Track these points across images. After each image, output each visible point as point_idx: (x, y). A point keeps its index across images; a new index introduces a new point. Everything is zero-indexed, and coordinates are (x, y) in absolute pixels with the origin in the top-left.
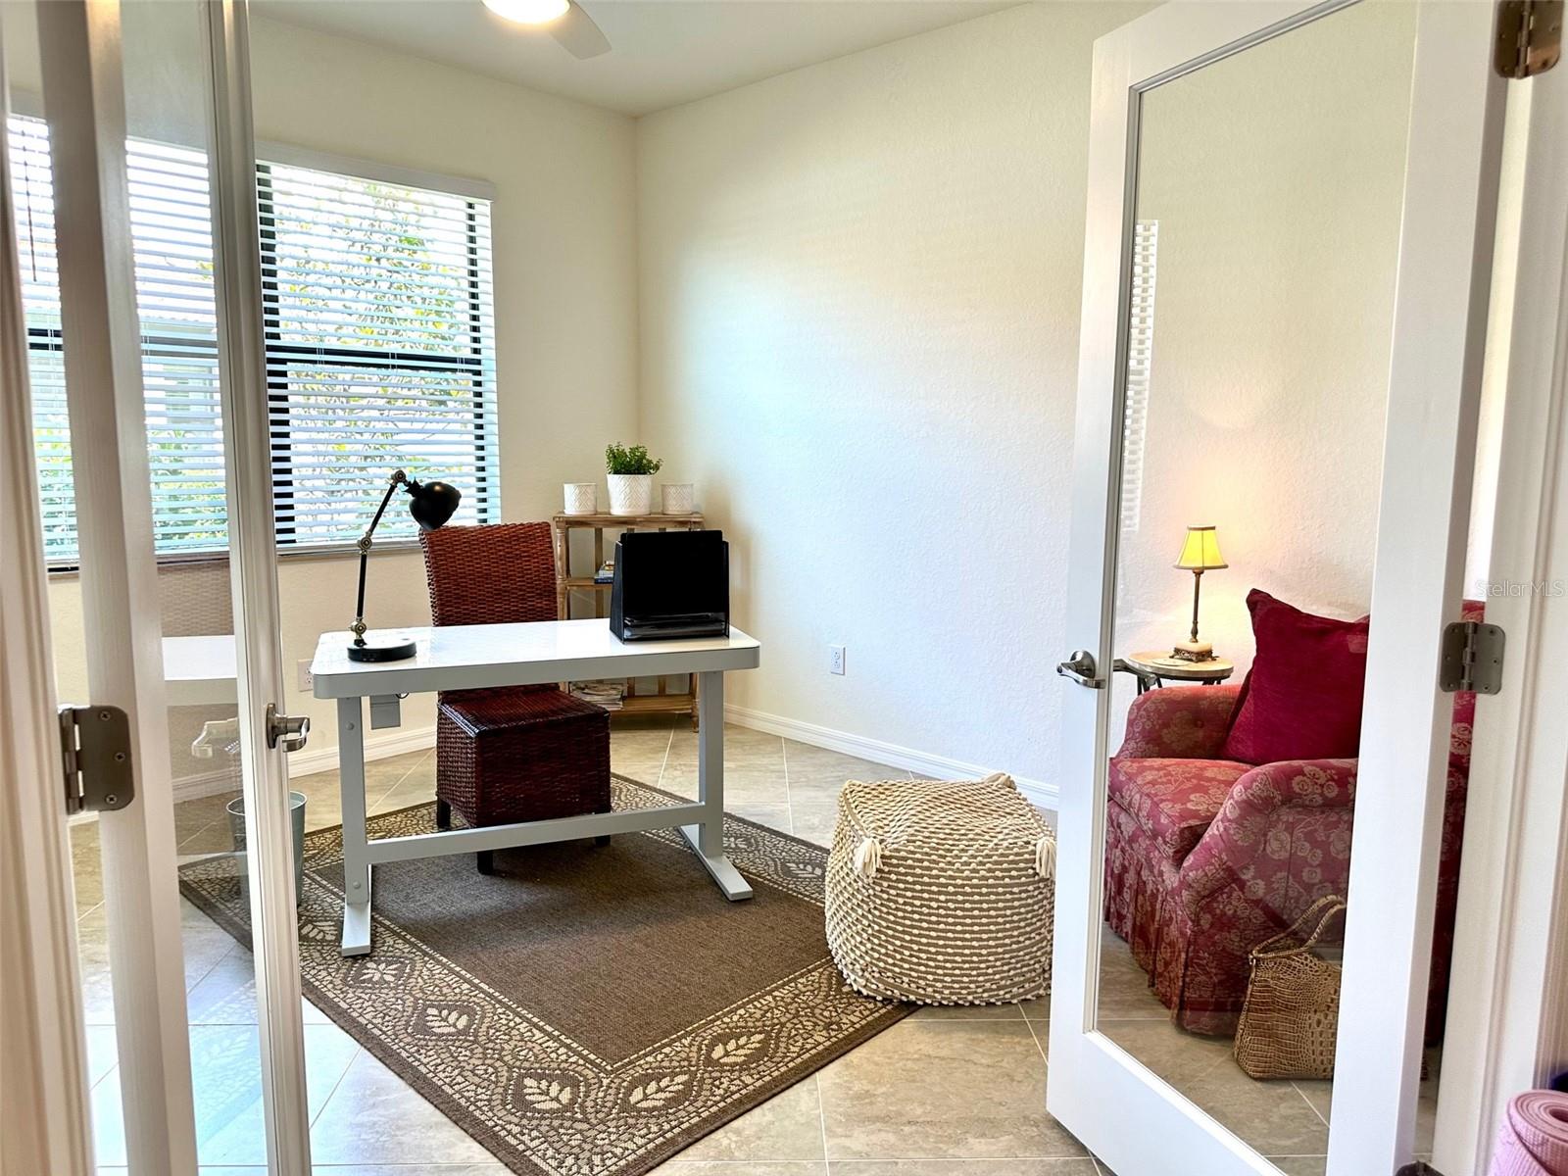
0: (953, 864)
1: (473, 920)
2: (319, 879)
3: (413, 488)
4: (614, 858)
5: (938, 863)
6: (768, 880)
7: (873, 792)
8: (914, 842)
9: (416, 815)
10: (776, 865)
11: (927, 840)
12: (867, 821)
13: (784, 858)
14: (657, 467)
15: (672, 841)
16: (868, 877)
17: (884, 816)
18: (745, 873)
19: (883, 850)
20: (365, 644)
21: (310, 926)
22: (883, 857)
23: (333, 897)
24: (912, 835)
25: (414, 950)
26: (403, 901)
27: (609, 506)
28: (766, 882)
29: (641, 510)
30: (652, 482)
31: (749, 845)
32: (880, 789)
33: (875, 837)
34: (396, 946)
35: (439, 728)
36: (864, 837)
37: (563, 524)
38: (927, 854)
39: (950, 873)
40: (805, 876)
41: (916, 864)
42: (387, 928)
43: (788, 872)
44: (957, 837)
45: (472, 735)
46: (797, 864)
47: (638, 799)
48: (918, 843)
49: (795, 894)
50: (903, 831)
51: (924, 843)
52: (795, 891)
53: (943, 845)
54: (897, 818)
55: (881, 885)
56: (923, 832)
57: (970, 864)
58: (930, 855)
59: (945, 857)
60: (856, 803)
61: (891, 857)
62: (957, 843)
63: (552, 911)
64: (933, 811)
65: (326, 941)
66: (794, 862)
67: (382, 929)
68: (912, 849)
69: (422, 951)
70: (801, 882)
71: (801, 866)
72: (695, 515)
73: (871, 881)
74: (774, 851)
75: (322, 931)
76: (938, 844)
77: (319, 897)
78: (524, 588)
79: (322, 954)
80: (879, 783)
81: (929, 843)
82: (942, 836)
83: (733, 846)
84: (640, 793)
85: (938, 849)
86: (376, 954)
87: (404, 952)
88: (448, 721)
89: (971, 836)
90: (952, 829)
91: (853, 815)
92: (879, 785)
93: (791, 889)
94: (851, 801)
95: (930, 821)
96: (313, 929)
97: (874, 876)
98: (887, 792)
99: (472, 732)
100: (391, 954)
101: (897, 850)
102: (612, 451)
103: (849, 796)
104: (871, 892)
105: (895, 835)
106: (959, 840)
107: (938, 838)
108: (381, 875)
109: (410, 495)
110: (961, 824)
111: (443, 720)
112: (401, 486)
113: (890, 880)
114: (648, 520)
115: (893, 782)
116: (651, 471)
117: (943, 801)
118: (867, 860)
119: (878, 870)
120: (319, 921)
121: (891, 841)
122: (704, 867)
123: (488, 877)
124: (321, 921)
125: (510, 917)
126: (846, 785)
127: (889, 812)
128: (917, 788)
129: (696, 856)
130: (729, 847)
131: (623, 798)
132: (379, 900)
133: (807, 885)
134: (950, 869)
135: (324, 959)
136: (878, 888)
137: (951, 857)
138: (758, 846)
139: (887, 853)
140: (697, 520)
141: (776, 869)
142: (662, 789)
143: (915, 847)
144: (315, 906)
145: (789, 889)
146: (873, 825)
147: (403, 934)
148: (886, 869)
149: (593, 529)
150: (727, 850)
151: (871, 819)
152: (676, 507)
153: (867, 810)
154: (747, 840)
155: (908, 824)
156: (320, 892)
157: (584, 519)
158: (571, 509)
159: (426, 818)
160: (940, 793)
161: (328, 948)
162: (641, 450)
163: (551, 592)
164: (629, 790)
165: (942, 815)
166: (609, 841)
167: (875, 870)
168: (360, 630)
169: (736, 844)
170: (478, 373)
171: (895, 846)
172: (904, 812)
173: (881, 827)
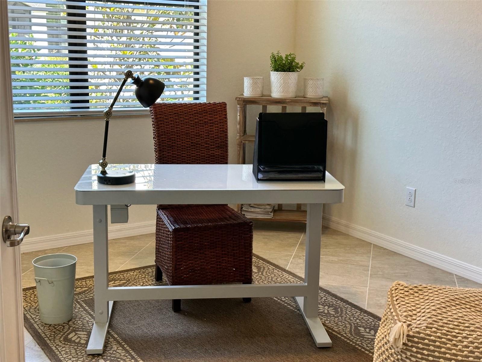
0: (457, 346)
1: (164, 340)
2: (84, 305)
3: (137, 81)
4: (252, 311)
5: (446, 344)
6: (344, 337)
7: (411, 291)
8: (431, 328)
9: (145, 272)
10: (351, 328)
11: (440, 328)
12: (401, 311)
13: (357, 323)
14: (302, 67)
15: (289, 304)
16: (397, 347)
17: (414, 308)
18: (330, 331)
19: (408, 331)
20: (107, 173)
21: (74, 334)
22: (408, 336)
23: (90, 317)
24: (431, 324)
25: (127, 355)
26: (127, 324)
27: (271, 92)
28: (343, 338)
29: (290, 94)
30: (298, 76)
31: (337, 312)
32: (416, 290)
33: (405, 322)
34: (118, 351)
35: (157, 224)
36: (397, 321)
37: (242, 103)
38: (439, 337)
39: (454, 351)
40: (369, 337)
41: (430, 343)
42: (115, 339)
43: (358, 333)
44: (463, 328)
45: (171, 230)
46: (365, 328)
47: (273, 275)
48: (434, 329)
49: (360, 348)
50: (424, 320)
51: (438, 329)
52: (360, 346)
53: (452, 332)
54: (423, 311)
55: (406, 354)
56: (439, 322)
57: (468, 347)
58: (441, 338)
59: (452, 340)
60: (397, 298)
61: (413, 337)
62: (462, 332)
63: (209, 339)
64: (448, 309)
65: (81, 343)
66: (363, 327)
67: (112, 340)
68: (429, 333)
69: (131, 356)
70: (366, 341)
71: (368, 330)
72: (324, 99)
73: (400, 351)
74: (352, 318)
75: (80, 337)
76: (447, 331)
77: (82, 316)
78: (208, 142)
79: (76, 351)
80: (415, 285)
81: (442, 330)
82: (451, 326)
83: (326, 312)
84: (275, 271)
85: (447, 335)
86: (105, 354)
87: (121, 355)
88: (161, 220)
89: (472, 328)
90: (460, 322)
91: (394, 305)
92: (416, 287)
93: (358, 345)
94: (394, 295)
95: (444, 315)
96: (75, 335)
97: (402, 348)
98: (420, 292)
99: (171, 228)
100: (114, 355)
101: (419, 333)
102: (274, 57)
103: (393, 292)
104: (399, 357)
105: (418, 322)
106: (463, 330)
107: (448, 328)
108: (118, 307)
109: (135, 86)
110: (467, 319)
111: (159, 219)
112: (130, 80)
113: (412, 351)
114: (294, 101)
115: (425, 286)
116: (298, 69)
117: (457, 302)
118: (397, 337)
119: (404, 344)
120: (79, 331)
121: (415, 326)
122: (305, 323)
123: (177, 314)
124: (80, 331)
125: (185, 341)
126: (394, 285)
127: (418, 306)
128: (441, 292)
129: (301, 316)
130: (323, 312)
131: (264, 274)
132: (115, 322)
133: (369, 343)
134: (454, 349)
135: (77, 354)
136: (404, 356)
137: (456, 341)
138: (342, 313)
139: (411, 333)
140: (324, 102)
141: (351, 330)
142: (289, 270)
143: (431, 332)
144: (79, 322)
145: (356, 344)
146: (405, 314)
147: (123, 344)
148: (410, 344)
149: (262, 106)
150: (320, 314)
151: (404, 309)
152: (311, 93)
153: (403, 303)
154: (336, 309)
155: (429, 316)
156: (84, 314)
157: (254, 100)
158: (247, 93)
159: (150, 274)
160: (456, 296)
161: (81, 347)
162: (292, 56)
163: (224, 146)
164: (269, 269)
165: (454, 312)
166: (251, 300)
167: (402, 343)
168: (104, 165)
169: (328, 311)
170: (197, 7)
171: (417, 330)
172: (428, 307)
173: (411, 316)
